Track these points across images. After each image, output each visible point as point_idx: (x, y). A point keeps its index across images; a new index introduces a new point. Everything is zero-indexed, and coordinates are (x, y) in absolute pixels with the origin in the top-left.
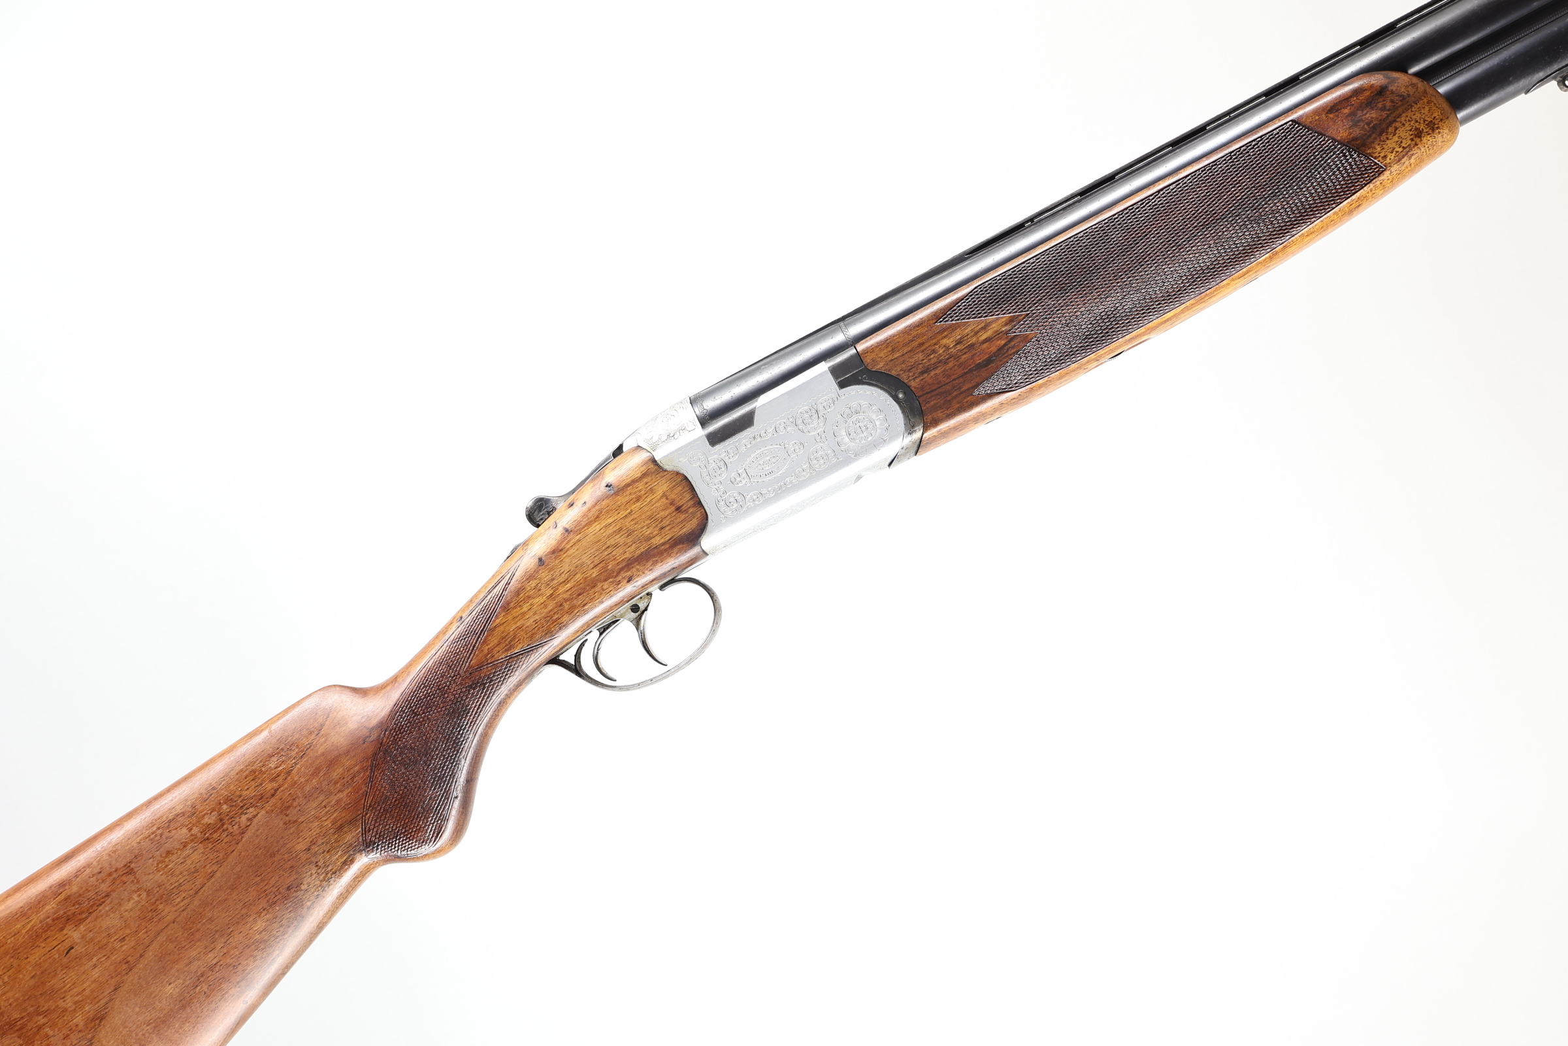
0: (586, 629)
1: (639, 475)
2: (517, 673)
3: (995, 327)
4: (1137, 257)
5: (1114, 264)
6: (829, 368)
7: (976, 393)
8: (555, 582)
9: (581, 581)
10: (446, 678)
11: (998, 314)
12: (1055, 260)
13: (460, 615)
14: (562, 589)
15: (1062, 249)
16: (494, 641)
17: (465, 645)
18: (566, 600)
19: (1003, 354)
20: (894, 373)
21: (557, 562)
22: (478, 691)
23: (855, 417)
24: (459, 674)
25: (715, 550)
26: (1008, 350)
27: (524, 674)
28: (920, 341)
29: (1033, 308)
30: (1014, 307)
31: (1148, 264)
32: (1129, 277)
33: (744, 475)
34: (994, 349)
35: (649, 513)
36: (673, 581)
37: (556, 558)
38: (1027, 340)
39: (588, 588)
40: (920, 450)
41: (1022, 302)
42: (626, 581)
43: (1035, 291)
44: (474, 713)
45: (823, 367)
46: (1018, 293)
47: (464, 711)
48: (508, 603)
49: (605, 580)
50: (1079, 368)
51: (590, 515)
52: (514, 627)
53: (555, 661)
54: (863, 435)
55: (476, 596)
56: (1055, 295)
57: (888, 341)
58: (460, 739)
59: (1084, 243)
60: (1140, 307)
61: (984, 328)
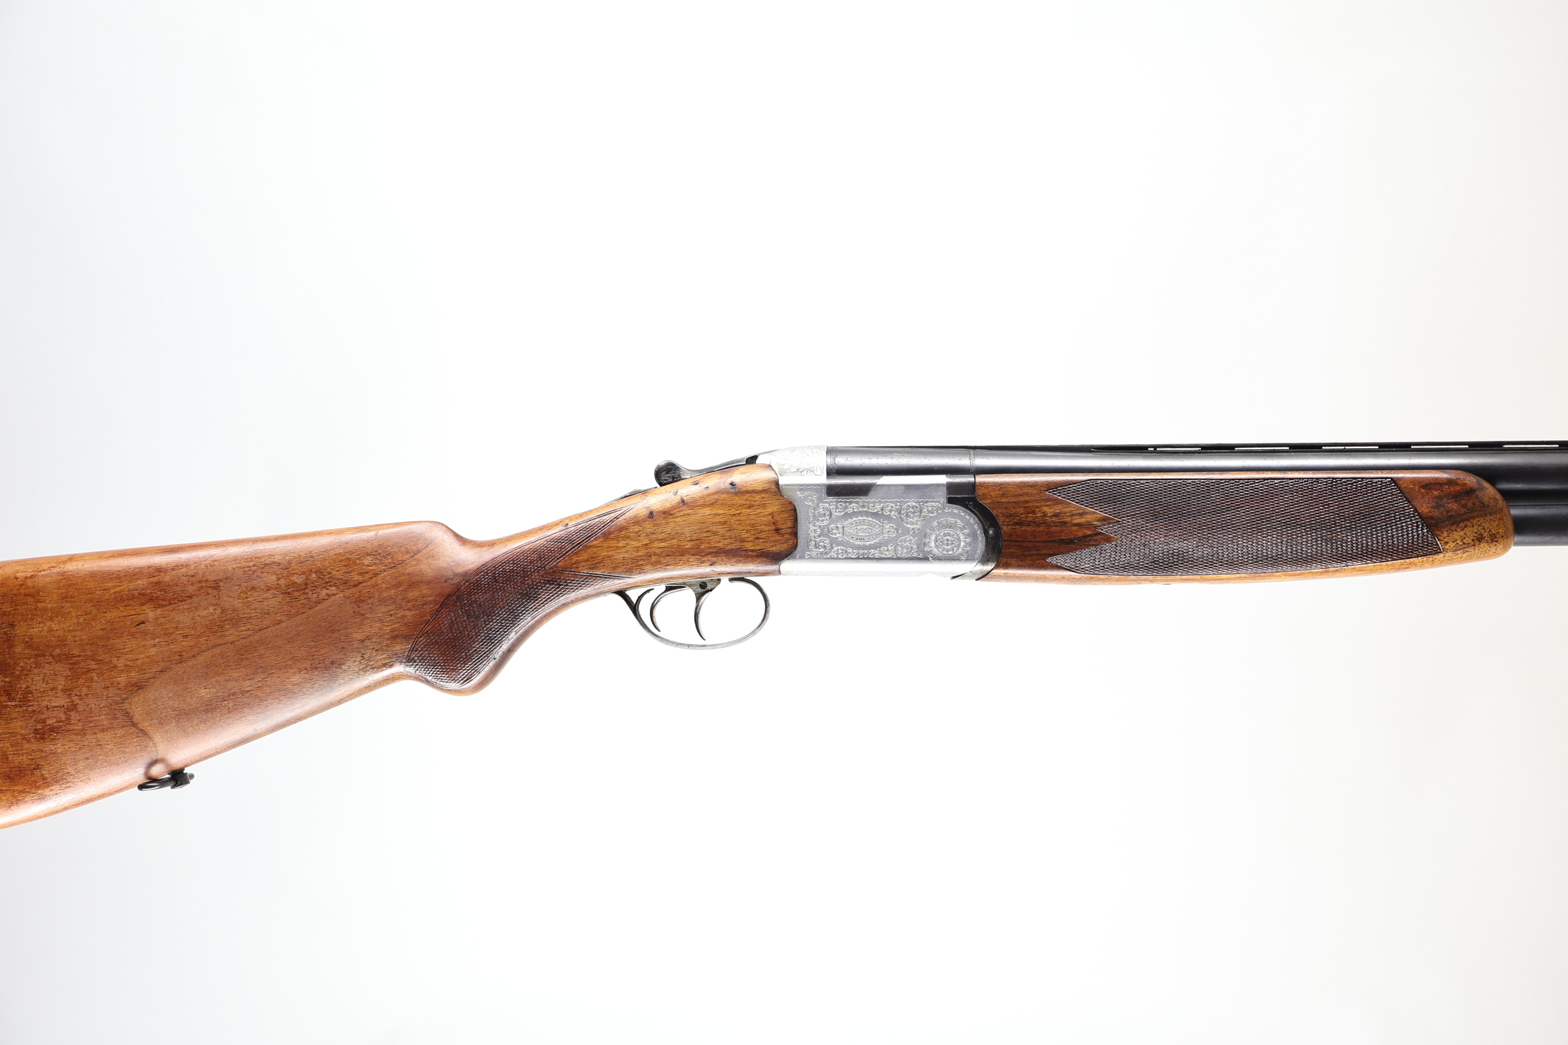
0: (660, 581)
1: (761, 489)
2: (589, 589)
3: (1089, 518)
4: (1224, 521)
5: (1204, 517)
6: (947, 483)
7: (1049, 560)
8: (654, 536)
9: (675, 546)
10: (533, 565)
11: (1096, 510)
12: (1160, 490)
13: (567, 521)
14: (656, 545)
15: (1169, 485)
16: (584, 556)
17: (560, 548)
18: (655, 554)
19: (1086, 542)
20: (994, 513)
21: (663, 521)
22: (553, 588)
23: (947, 531)
24: (544, 567)
25: (788, 573)
26: (1090, 540)
27: (594, 592)
28: (1027, 498)
29: (1125, 519)
30: (1111, 510)
31: (1229, 531)
32: (1210, 534)
33: (841, 530)
34: (1080, 534)
35: (753, 522)
36: (742, 579)
37: (664, 518)
38: (1108, 539)
39: (677, 554)
40: (983, 579)
41: (1119, 510)
42: (709, 564)
43: (1133, 506)
44: (541, 602)
45: (943, 479)
46: (1119, 501)
47: (534, 597)
48: (610, 533)
49: (694, 555)
50: (1135, 581)
51: (707, 499)
52: (605, 554)
53: (622, 593)
54: (946, 547)
55: (587, 513)
56: (1147, 517)
57: (1003, 486)
58: (520, 616)
59: (1189, 489)
60: (1206, 560)
61: (1081, 515)
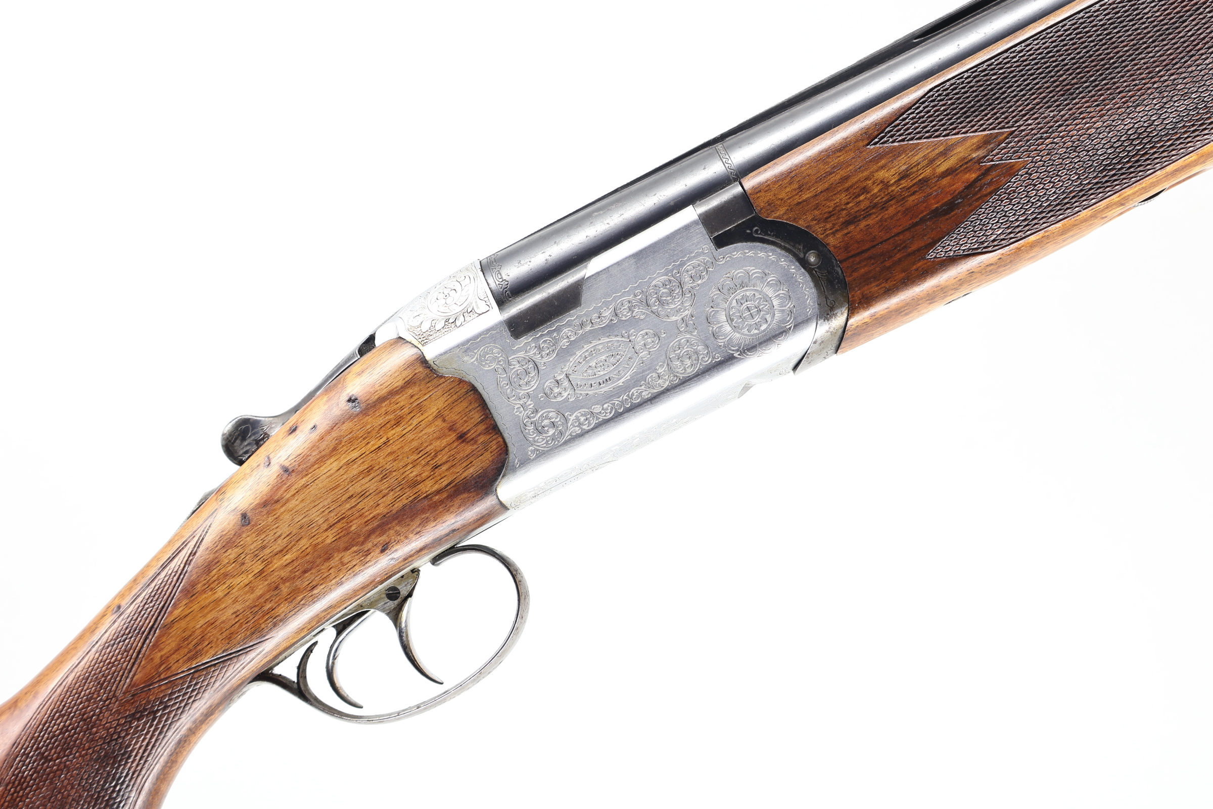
0: (315, 625)
1: (400, 383)
2: (206, 695)
3: (960, 152)
4: (1184, 42)
5: (1149, 53)
6: (700, 216)
7: (931, 255)
8: (267, 551)
9: (308, 550)
10: (95, 703)
11: (966, 132)
12: (1055, 47)
13: (117, 602)
14: (277, 563)
15: (1066, 31)
16: (170, 644)
17: (125, 651)
18: (284, 580)
19: (974, 195)
20: (801, 224)
21: (270, 519)
22: (146, 723)
23: (740, 294)
24: (114, 696)
25: (520, 502)
26: (981, 188)
27: (218, 696)
28: (842, 173)
29: (1021, 122)
30: (991, 121)
31: (1202, 54)
32: (1172, 74)
33: (566, 383)
34: (959, 186)
35: (415, 444)
36: (453, 550)
37: (268, 513)
38: (1011, 171)
39: (319, 561)
40: (843, 345)
41: (1003, 113)
42: (378, 550)
43: (1024, 95)
44: (138, 758)
45: (690, 214)
46: (997, 99)
47: (123, 755)
48: (193, 584)
49: (346, 549)
50: (1093, 216)
51: (323, 445)
52: (202, 622)
53: (266, 675)
54: (752, 322)
55: (142, 573)
56: (1055, 101)
57: (793, 174)
58: (115, 798)
59: (1101, 20)
60: (1190, 121)
61: (944, 154)
